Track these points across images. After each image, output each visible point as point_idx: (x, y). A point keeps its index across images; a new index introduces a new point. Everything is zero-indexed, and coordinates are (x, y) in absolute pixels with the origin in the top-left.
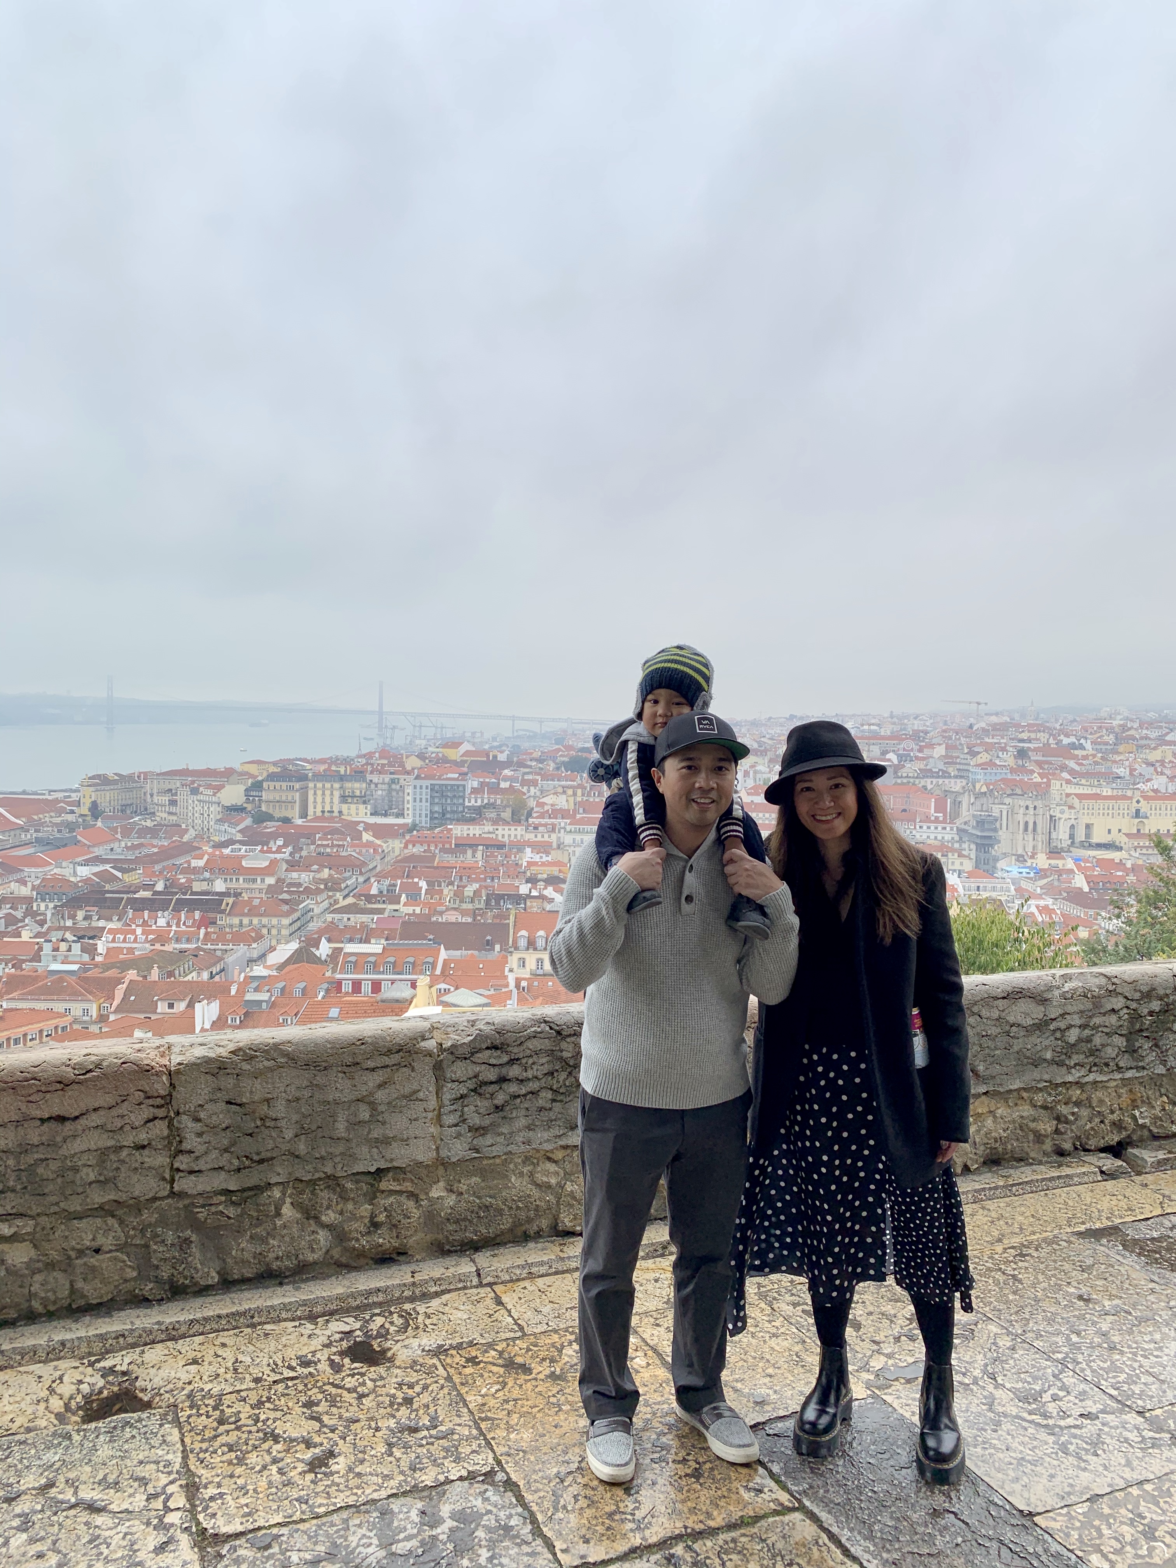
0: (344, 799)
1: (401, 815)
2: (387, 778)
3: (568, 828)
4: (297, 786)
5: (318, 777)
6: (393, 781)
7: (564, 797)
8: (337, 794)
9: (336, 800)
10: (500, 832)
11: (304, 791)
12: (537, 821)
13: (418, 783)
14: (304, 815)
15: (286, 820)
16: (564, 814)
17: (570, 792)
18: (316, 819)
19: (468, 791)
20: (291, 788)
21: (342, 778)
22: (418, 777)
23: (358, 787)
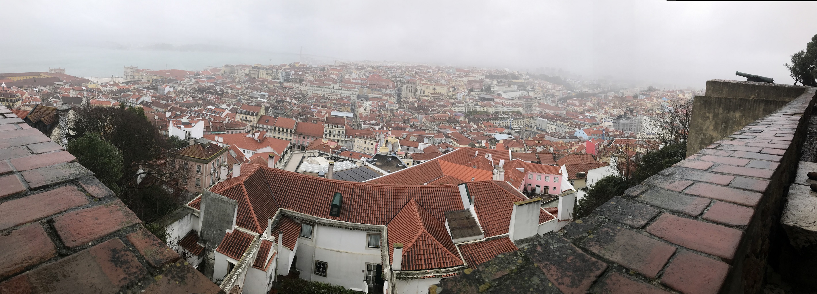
0: (267, 74)
1: (278, 79)
2: (276, 70)
3: (309, 85)
4: (257, 70)
5: (262, 68)
6: (277, 71)
7: (312, 77)
8: (265, 73)
9: (265, 74)
10: (293, 85)
11: (259, 72)
12: (304, 83)
13: (282, 72)
14: (258, 77)
15: (255, 78)
16: (311, 81)
17: (315, 76)
18: (261, 78)
19: (291, 74)
20: (256, 71)
21: (267, 70)
22: (282, 71)
23: (270, 72)
